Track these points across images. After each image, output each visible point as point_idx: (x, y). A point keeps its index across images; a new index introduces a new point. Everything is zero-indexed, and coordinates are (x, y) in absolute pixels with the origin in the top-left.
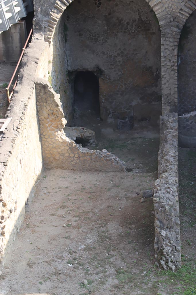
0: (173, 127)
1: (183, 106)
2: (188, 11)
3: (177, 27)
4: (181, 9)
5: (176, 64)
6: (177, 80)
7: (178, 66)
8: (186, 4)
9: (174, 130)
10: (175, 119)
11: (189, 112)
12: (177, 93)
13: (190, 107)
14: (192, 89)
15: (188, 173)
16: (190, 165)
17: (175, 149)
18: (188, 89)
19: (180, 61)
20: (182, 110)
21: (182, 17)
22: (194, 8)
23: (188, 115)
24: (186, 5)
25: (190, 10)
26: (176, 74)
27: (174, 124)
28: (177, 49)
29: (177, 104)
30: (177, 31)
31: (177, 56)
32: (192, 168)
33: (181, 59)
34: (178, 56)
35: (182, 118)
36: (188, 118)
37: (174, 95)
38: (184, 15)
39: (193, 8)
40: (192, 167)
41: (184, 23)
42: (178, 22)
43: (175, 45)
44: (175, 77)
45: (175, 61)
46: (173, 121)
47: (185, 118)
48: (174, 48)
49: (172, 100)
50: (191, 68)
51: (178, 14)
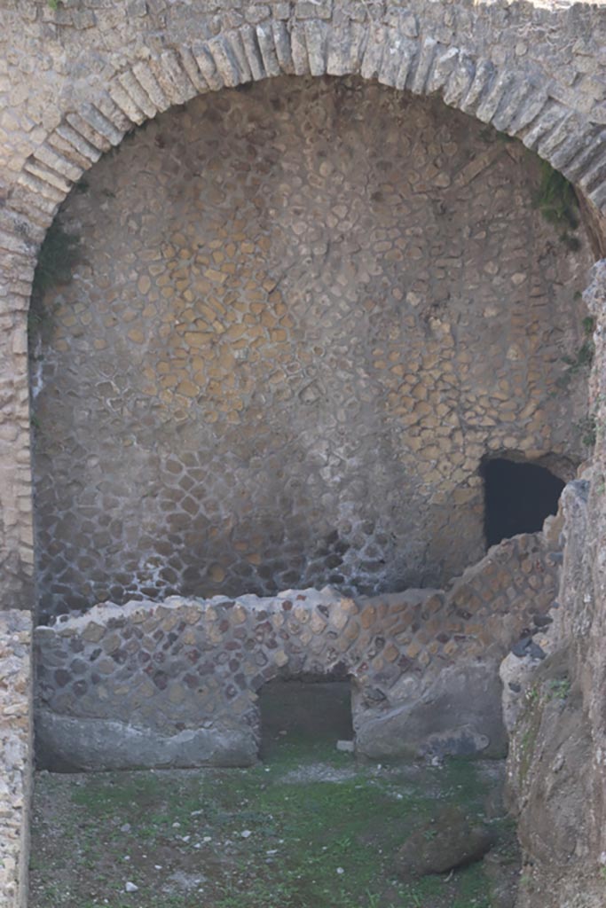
0: (7, 678)
1: (61, 580)
2: (64, 168)
3: (21, 231)
4: (31, 159)
5: (24, 394)
6: (32, 465)
7: (32, 401)
8: (53, 140)
9: (10, 688)
10: (16, 638)
11: (83, 607)
12: (29, 521)
13: (92, 583)
14: (99, 505)
15: (72, 894)
16: (83, 855)
17: (11, 778)
18: (81, 506)
19: (40, 383)
20: (58, 597)
21: (39, 193)
22: (89, 159)
23: (77, 623)
24: (51, 141)
25: (69, 165)
26: (25, 438)
27: (11, 661)
28: (24, 327)
29: (30, 571)
30: (17, 249)
31: (24, 360)
32: (91, 869)
33: (43, 373)
34: (32, 359)
35: (53, 632)
36: (80, 632)
37: (16, 532)
38: (46, 182)
39: (84, 159)
40: (94, 863)
41: (50, 220)
42: (21, 212)
43: (15, 312)
44: (17, 450)
45: (17, 379)
46: (11, 648)
47: (64, 635)
48: (8, 321)
49: (10, 553)
50: (90, 412)
51: (22, 180)
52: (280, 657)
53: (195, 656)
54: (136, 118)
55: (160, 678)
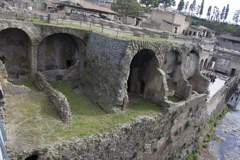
3: (38, 43)
7: (37, 56)
8: (41, 36)
12: (37, 65)
26: (37, 59)
29: (37, 69)
34: (38, 53)
39: (44, 38)
43: (37, 49)
49: (35, 67)
51: (39, 39)
52: (58, 74)
53: (52, 74)
54: (48, 35)
55: (49, 76)
